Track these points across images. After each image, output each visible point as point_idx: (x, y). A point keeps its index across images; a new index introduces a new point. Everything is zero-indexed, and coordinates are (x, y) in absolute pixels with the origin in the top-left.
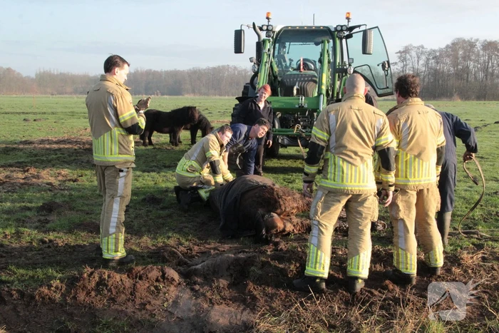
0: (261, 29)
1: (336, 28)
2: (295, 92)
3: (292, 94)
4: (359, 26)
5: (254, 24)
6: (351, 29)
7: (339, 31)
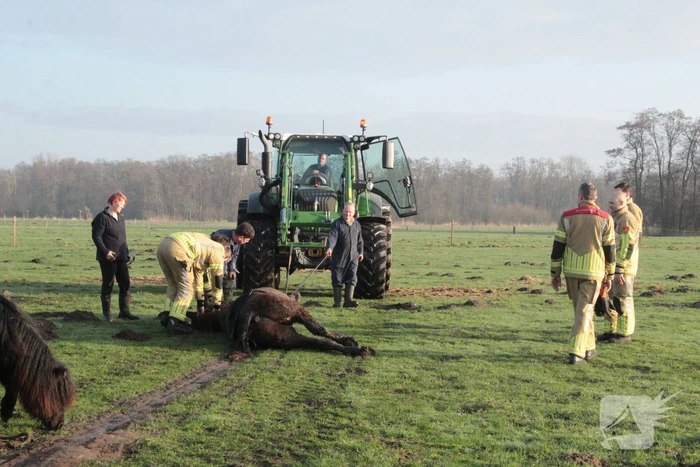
0: (268, 138)
1: (352, 139)
2: (316, 208)
3: (313, 210)
4: (378, 137)
5: (260, 132)
6: (369, 140)
7: (356, 143)
